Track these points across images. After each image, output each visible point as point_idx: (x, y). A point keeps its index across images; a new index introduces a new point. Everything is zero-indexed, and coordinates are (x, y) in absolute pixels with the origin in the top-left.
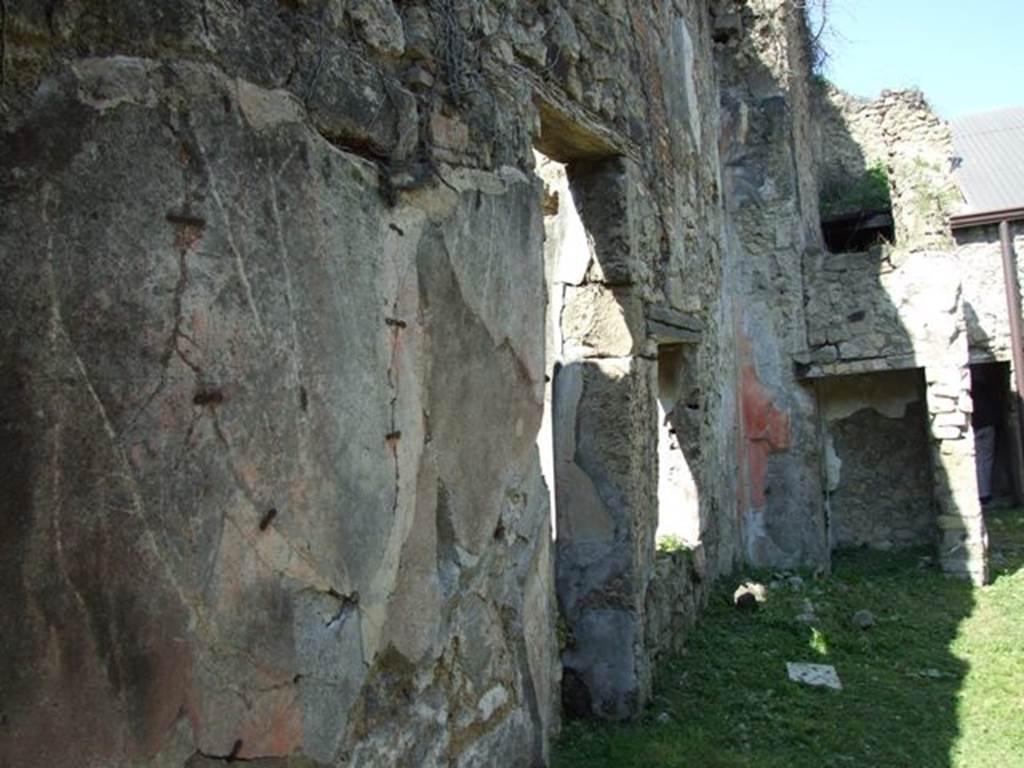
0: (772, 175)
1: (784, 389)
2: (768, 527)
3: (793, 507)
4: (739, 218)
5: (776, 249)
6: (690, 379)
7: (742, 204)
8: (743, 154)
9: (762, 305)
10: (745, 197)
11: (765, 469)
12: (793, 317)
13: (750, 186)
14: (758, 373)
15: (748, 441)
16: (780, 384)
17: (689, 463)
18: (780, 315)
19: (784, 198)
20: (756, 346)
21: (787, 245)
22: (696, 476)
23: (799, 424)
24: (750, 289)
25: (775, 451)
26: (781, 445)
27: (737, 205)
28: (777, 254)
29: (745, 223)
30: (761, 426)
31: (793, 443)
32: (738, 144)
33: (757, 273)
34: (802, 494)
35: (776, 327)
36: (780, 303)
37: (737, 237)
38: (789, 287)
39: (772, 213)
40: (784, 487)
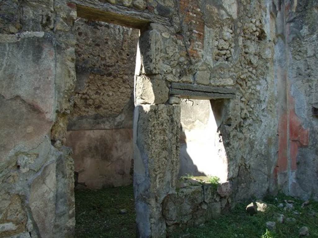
0: (306, 24)
1: (308, 120)
2: (297, 179)
3: (309, 172)
4: (292, 45)
5: (307, 57)
6: (227, 114)
7: (293, 39)
8: (295, 16)
9: (300, 82)
10: (294, 35)
11: (297, 153)
12: (314, 87)
13: (297, 30)
14: (296, 113)
15: (291, 141)
16: (306, 117)
17: (225, 148)
18: (308, 86)
19: (312, 34)
20: (296, 100)
21: (312, 55)
22: (228, 154)
23: (313, 135)
24: (295, 76)
25: (302, 146)
26: (305, 144)
27: (291, 39)
28: (308, 59)
29: (294, 47)
30: (296, 135)
31: (310, 143)
32: (292, 12)
33: (298, 68)
34: (314, 167)
35: (306, 91)
36: (308, 81)
37: (290, 53)
38: (312, 74)
39: (306, 41)
40: (305, 162)
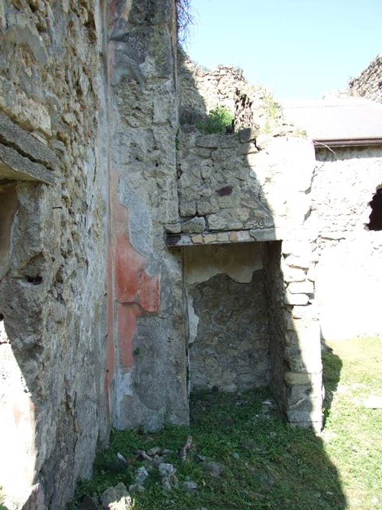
0: (153, 55)
1: (156, 256)
2: (135, 386)
3: (160, 367)
4: (120, 91)
5: (153, 123)
7: (123, 79)
8: (127, 31)
9: (139, 174)
10: (126, 72)
11: (135, 331)
12: (167, 188)
13: (133, 62)
14: (131, 241)
15: (119, 305)
16: (152, 250)
17: (22, 367)
18: (155, 186)
19: (163, 77)
20: (130, 215)
21: (164, 120)
23: (168, 289)
24: (128, 160)
25: (144, 314)
26: (151, 309)
27: (118, 78)
28: (153, 127)
29: (125, 96)
30: (132, 290)
31: (163, 307)
32: (122, 20)
33: (134, 145)
34: (169, 355)
35: (150, 196)
36: (155, 175)
37: (115, 107)
38: (163, 160)
39: (151, 89)
40: (151, 348)
